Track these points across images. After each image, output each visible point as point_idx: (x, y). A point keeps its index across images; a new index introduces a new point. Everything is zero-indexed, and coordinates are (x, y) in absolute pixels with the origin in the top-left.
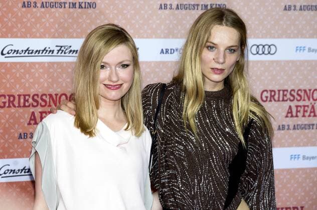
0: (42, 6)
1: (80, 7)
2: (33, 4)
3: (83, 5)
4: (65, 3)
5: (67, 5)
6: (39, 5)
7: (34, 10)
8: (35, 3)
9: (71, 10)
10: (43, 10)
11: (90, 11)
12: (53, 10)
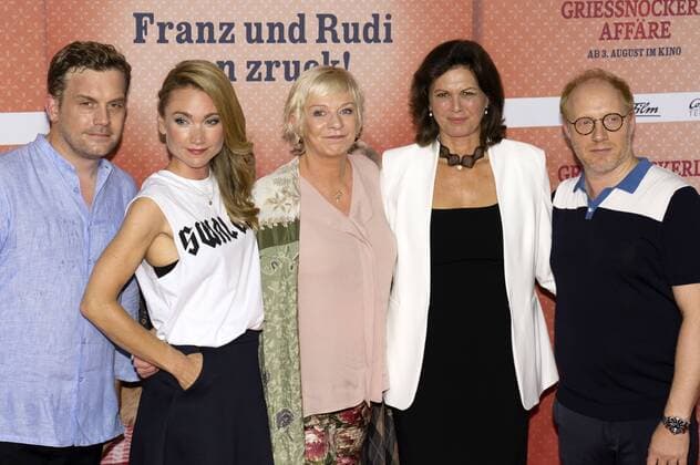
0: (613, 55)
1: (661, 53)
2: (601, 54)
3: (665, 52)
4: (642, 50)
5: (644, 53)
6: (609, 54)
7: (604, 60)
8: (605, 52)
9: (650, 58)
10: (614, 59)
11: (673, 58)
12: (627, 59)
